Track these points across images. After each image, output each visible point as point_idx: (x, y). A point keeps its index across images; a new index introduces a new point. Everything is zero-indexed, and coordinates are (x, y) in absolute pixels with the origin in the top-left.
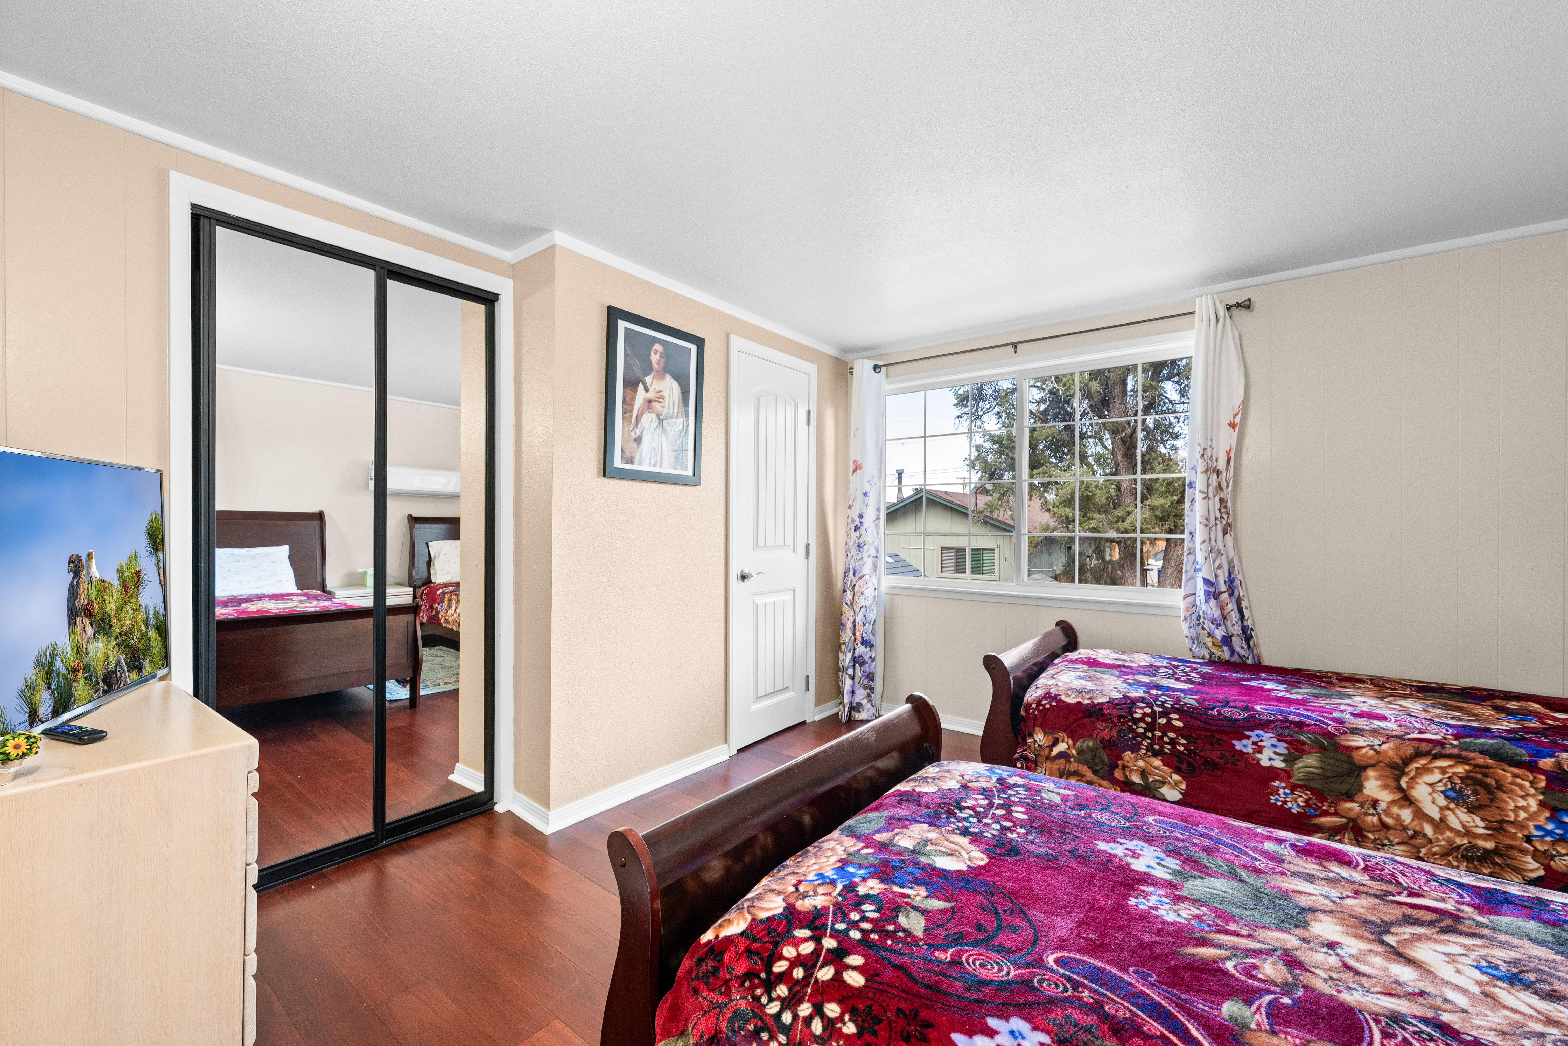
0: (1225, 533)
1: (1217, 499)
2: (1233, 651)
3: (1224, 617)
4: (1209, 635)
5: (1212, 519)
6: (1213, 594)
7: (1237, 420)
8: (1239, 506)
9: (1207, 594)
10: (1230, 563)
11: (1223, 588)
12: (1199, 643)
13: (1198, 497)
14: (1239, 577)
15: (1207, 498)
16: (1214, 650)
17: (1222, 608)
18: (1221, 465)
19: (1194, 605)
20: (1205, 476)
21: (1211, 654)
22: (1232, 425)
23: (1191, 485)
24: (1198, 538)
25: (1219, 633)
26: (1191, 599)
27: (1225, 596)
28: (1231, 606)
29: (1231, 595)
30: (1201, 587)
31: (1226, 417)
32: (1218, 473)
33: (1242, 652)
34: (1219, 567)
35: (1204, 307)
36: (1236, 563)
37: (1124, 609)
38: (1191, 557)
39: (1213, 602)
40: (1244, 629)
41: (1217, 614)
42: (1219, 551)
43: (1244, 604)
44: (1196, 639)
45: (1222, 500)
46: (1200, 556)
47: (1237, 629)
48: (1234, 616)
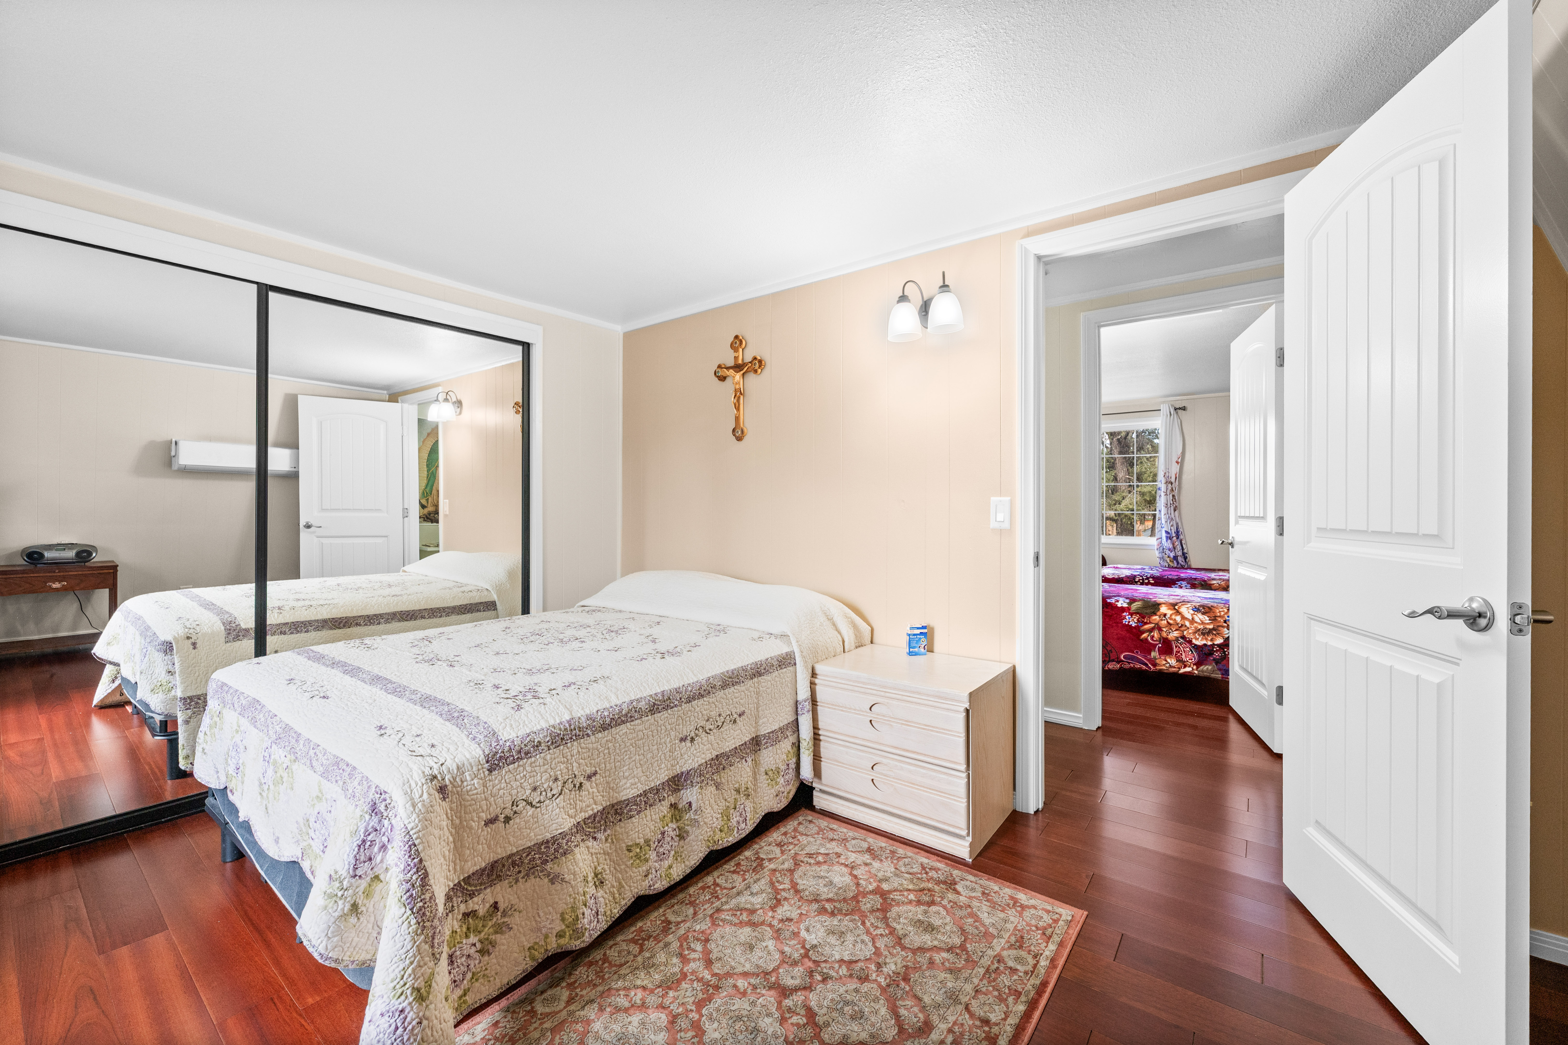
0: (1175, 510)
1: (1171, 495)
2: (1178, 563)
3: (1174, 548)
4: (1168, 557)
5: (1169, 504)
6: (1169, 538)
7: (1179, 460)
8: (1182, 498)
9: (1167, 537)
10: (1177, 524)
11: (1174, 535)
12: (1164, 560)
13: (1163, 494)
14: (1181, 530)
15: (1166, 495)
16: (1171, 564)
17: (1173, 544)
18: (1173, 480)
19: (1161, 543)
20: (1165, 485)
21: (1169, 565)
22: (1177, 462)
23: (1159, 489)
24: (1163, 513)
25: (1172, 555)
26: (1160, 540)
27: (1175, 538)
28: (1177, 543)
29: (1178, 538)
30: (1164, 535)
31: (1175, 459)
32: (1172, 483)
33: (1182, 563)
34: (1172, 526)
35: (1165, 409)
36: (1179, 524)
37: (1128, 547)
38: (1160, 521)
39: (1169, 541)
40: (1184, 554)
41: (1171, 546)
42: (1172, 519)
43: (1183, 542)
44: (1162, 558)
45: (1173, 496)
46: (1163, 521)
47: (1180, 553)
48: (1179, 547)
